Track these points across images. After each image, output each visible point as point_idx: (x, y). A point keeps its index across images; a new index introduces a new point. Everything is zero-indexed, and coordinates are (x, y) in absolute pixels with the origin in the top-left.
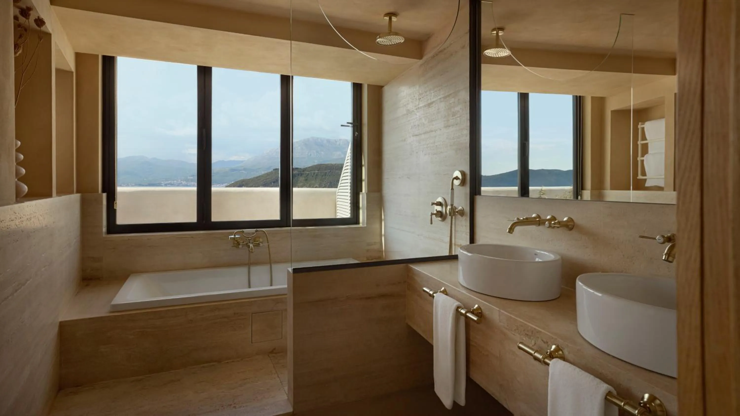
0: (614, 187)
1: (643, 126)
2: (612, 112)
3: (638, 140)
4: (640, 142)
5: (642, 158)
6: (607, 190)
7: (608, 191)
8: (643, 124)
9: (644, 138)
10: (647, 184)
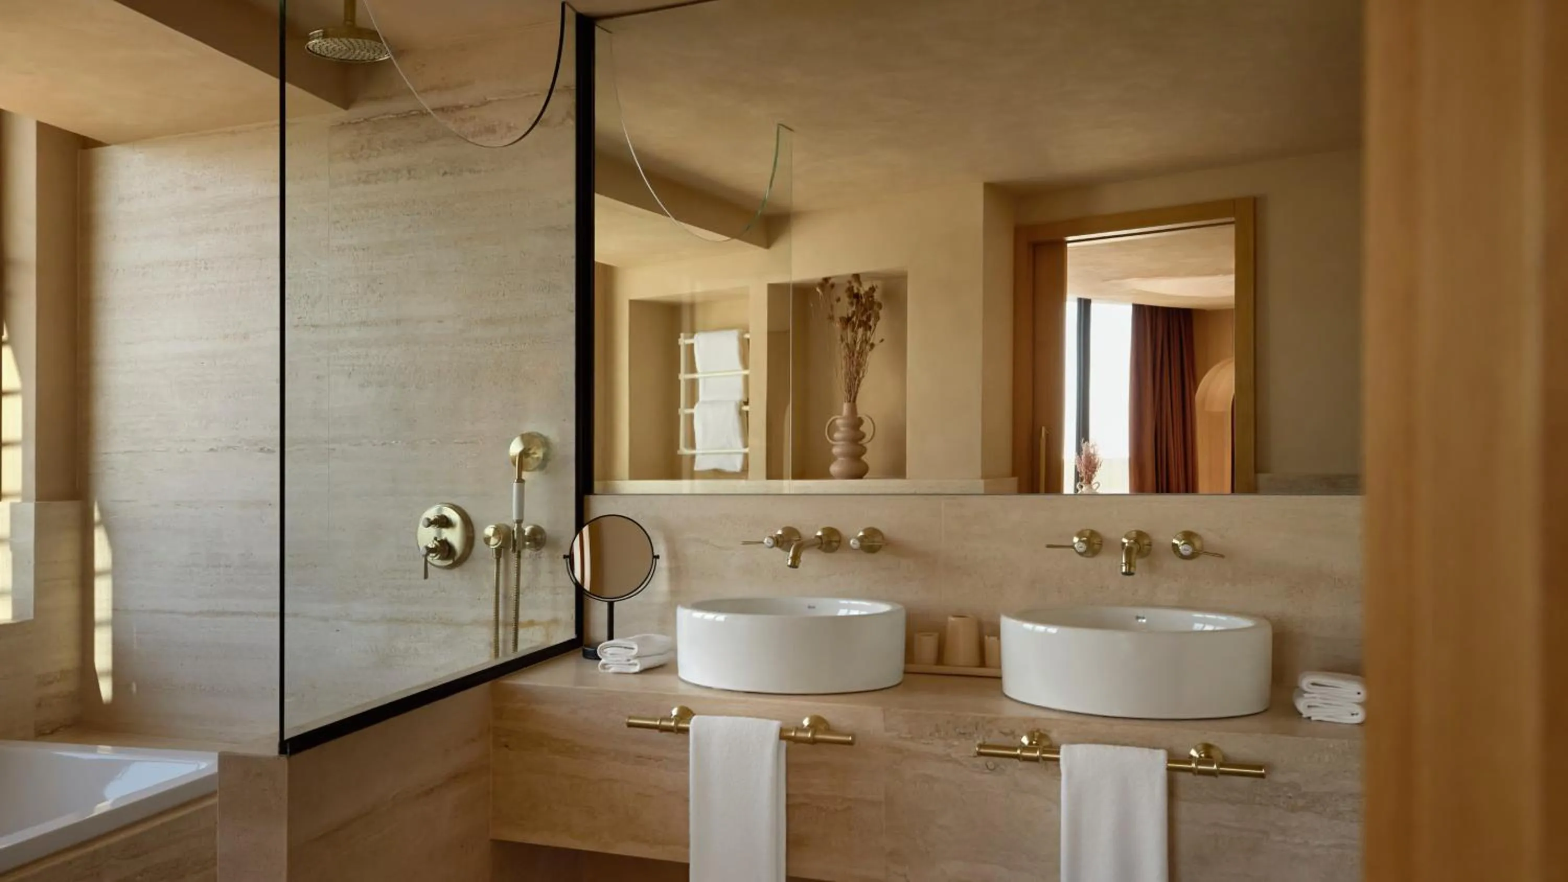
0: (636, 474)
1: (689, 341)
2: (632, 302)
3: (679, 372)
4: (683, 376)
5: (689, 411)
6: (622, 480)
7: (624, 481)
8: (692, 337)
9: (692, 369)
10: (698, 467)
